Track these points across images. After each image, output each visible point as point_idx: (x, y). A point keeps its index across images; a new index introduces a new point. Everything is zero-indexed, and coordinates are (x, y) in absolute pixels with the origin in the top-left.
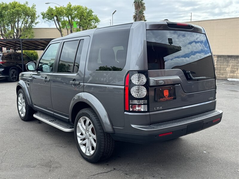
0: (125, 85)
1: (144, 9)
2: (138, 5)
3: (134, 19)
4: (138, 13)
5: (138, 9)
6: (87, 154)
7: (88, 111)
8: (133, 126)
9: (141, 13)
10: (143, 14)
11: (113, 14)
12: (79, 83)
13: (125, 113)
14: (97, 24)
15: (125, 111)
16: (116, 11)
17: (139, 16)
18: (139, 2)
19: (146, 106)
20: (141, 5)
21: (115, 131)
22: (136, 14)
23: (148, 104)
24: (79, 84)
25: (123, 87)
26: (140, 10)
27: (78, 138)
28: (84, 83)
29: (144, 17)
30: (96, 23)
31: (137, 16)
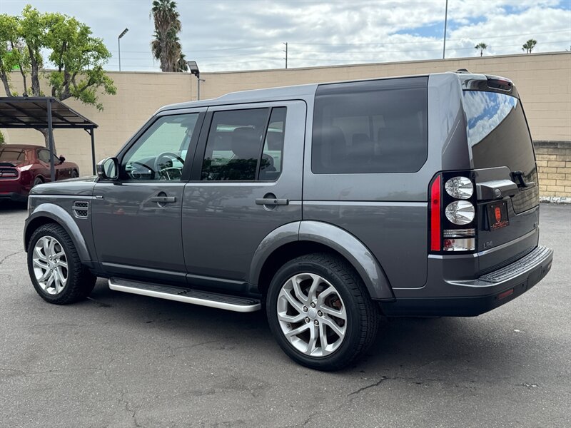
0: (429, 201)
1: (178, 27)
2: (165, 17)
3: (153, 50)
4: (164, 36)
5: (165, 27)
6: (312, 354)
7: (319, 260)
8: (449, 282)
9: (171, 35)
10: (177, 39)
11: (121, 36)
12: (288, 201)
13: (430, 256)
14: (101, 61)
15: (429, 253)
16: (127, 30)
17: (167, 44)
18: (164, 11)
19: (473, 240)
20: (170, 16)
21: (396, 296)
22: (160, 39)
23: (476, 236)
24: (288, 204)
25: (426, 205)
26: (169, 28)
27: (280, 322)
28: (302, 200)
29: (179, 46)
30: (98, 58)
31: (163, 45)
